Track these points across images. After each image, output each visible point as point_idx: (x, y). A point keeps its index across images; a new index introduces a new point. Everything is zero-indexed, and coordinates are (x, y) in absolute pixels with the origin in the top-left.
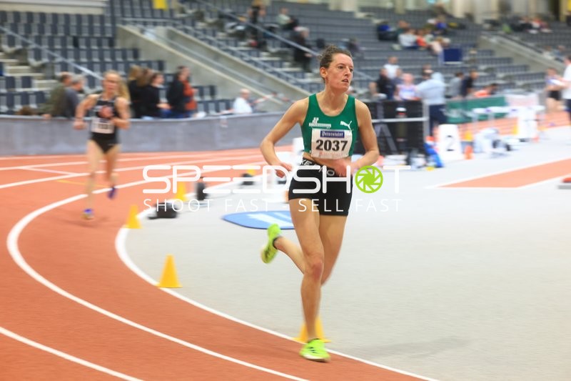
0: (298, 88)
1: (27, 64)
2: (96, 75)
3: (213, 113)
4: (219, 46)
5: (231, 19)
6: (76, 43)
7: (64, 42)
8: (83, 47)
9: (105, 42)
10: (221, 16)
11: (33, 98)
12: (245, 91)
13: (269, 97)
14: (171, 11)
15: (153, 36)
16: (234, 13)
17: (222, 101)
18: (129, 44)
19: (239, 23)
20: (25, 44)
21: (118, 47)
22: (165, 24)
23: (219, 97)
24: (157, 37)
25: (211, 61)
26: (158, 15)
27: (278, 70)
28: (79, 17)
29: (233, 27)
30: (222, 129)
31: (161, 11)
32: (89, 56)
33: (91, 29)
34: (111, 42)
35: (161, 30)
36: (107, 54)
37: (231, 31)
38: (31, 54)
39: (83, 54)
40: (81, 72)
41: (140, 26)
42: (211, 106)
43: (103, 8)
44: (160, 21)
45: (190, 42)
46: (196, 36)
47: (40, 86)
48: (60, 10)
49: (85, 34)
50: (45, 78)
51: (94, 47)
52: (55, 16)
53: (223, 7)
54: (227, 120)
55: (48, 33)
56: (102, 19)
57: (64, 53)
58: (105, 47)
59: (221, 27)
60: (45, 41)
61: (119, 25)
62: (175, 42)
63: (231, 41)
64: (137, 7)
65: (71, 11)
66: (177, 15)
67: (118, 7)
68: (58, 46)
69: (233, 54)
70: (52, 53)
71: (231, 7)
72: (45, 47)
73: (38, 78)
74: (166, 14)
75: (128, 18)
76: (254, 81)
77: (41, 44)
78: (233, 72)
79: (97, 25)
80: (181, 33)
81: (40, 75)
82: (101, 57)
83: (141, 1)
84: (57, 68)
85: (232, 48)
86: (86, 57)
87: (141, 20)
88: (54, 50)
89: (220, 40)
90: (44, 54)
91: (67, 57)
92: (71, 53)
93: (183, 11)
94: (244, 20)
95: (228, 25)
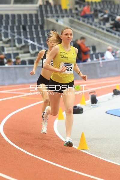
2: (36, 43)
3: (95, 59)
4: (96, 26)
5: (101, 12)
6: (24, 28)
7: (18, 28)
8: (28, 30)
9: (39, 27)
10: (96, 11)
12: (110, 48)
14: (71, 10)
15: (62, 22)
16: (102, 9)
17: (99, 53)
19: (105, 14)
21: (45, 29)
22: (68, 16)
23: (97, 51)
24: (64, 22)
25: (93, 33)
26: (64, 12)
28: (25, 16)
29: (102, 16)
30: (100, 67)
31: (66, 10)
32: (31, 34)
33: (32, 21)
34: (42, 27)
35: (66, 19)
36: (40, 33)
37: (101, 18)
38: (3, 35)
39: (28, 33)
40: (28, 42)
41: (56, 18)
42: (94, 56)
43: (37, 10)
44: (65, 15)
45: (81, 24)
46: (84, 21)
47: (8, 50)
48: (16, 13)
49: (29, 24)
50: (10, 46)
51: (34, 30)
52: (13, 16)
53: (96, 6)
54: (102, 63)
55: (10, 24)
56: (36, 15)
57: (19, 34)
58: (39, 29)
59: (96, 16)
60: (9, 28)
61: (45, 18)
62: (73, 25)
63: (102, 23)
64: (53, 9)
65: (21, 13)
66: (74, 11)
67: (44, 9)
68: (16, 31)
69: (103, 29)
70: (13, 34)
71: (100, 6)
72: (9, 31)
73: (7, 47)
74: (68, 11)
75: (49, 14)
76: (115, 42)
77: (7, 30)
78: (104, 38)
79: (34, 19)
80: (76, 20)
81: (8, 45)
82: (37, 35)
83: (55, 6)
84: (16, 41)
85: (103, 26)
86: (30, 35)
87: (55, 15)
88: (14, 32)
89: (96, 23)
90: (9, 34)
91: (20, 35)
92: (22, 34)
93: (76, 9)
94: (108, 11)
95: (100, 15)
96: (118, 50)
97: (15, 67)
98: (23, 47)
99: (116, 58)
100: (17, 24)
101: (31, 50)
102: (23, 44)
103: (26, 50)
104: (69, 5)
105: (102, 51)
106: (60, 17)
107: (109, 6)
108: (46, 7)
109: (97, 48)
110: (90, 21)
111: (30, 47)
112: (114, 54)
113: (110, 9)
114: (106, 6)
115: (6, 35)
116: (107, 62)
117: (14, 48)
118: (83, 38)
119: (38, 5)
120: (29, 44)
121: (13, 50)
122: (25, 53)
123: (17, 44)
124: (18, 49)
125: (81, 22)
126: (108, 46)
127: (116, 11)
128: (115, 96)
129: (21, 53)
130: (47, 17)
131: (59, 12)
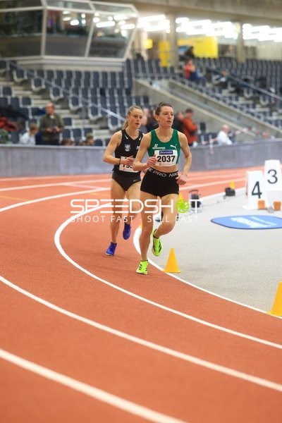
0: (267, 124)
1: (68, 108)
2: (118, 116)
3: (203, 142)
4: (207, 93)
5: (216, 73)
6: (102, 93)
7: (94, 92)
8: (108, 95)
9: (124, 92)
10: (209, 71)
11: (72, 133)
12: (226, 126)
13: (245, 130)
14: (172, 69)
15: (159, 87)
16: (219, 69)
17: (209, 134)
18: (141, 93)
19: (222, 76)
20: (66, 94)
21: (133, 95)
22: (167, 78)
23: (208, 131)
24: (161, 87)
25: (202, 104)
26: (162, 70)
27: (252, 110)
28: (105, 74)
29: (217, 79)
30: (210, 154)
31: (165, 69)
32: (113, 102)
33: (114, 83)
34: (128, 92)
35: (165, 82)
36: (125, 100)
37: (217, 82)
38: (70, 101)
39: (108, 100)
40: (106, 114)
41: (149, 79)
42: (202, 137)
43: (123, 67)
44: (164, 76)
45: (186, 90)
46: (190, 86)
47: (77, 124)
48: (91, 69)
49: (109, 86)
50: (81, 118)
51: (116, 95)
52: (88, 74)
53: (210, 64)
54: (214, 148)
55: (83, 86)
56: (121, 74)
57: (95, 100)
58: (124, 95)
59: (209, 79)
60: (80, 91)
61: (134, 79)
62: (175, 91)
63: (217, 89)
64: (147, 66)
65: (100, 70)
66: (177, 71)
67: (132, 65)
68: (90, 95)
69: (218, 98)
70: (85, 100)
71: (216, 64)
72: (80, 96)
73: (76, 119)
74: (169, 70)
75: (141, 74)
76: (234, 119)
77: (78, 94)
78: (218, 112)
79: (118, 79)
80: (179, 84)
81: (77, 116)
82: (121, 103)
83: (150, 61)
84: (90, 111)
85: (218, 95)
86: (110, 103)
87: (149, 75)
88: (87, 98)
89: (208, 89)
90: (80, 101)
91: (96, 103)
92: (99, 101)
93: (181, 68)
94: (226, 73)
95: (214, 77)
96: (237, 130)
97: (85, 150)
98: (100, 120)
99: (233, 141)
100: (92, 86)
101: (110, 125)
102: (100, 115)
103: (103, 124)
104: (169, 61)
105: (214, 131)
106: (156, 78)
107: (229, 65)
108: (136, 62)
109: (207, 126)
110: (200, 86)
111: (109, 121)
112: (231, 135)
113: (230, 71)
114: (224, 65)
115: (75, 102)
116: (220, 148)
117: (87, 121)
118: (189, 111)
119: (124, 60)
120: (109, 116)
121: (84, 124)
122: (102, 128)
123: (90, 116)
124: (92, 122)
125: (186, 87)
126: (224, 124)
127: (239, 73)
128: (228, 198)
129: (96, 129)
130: (137, 77)
131: (155, 70)
